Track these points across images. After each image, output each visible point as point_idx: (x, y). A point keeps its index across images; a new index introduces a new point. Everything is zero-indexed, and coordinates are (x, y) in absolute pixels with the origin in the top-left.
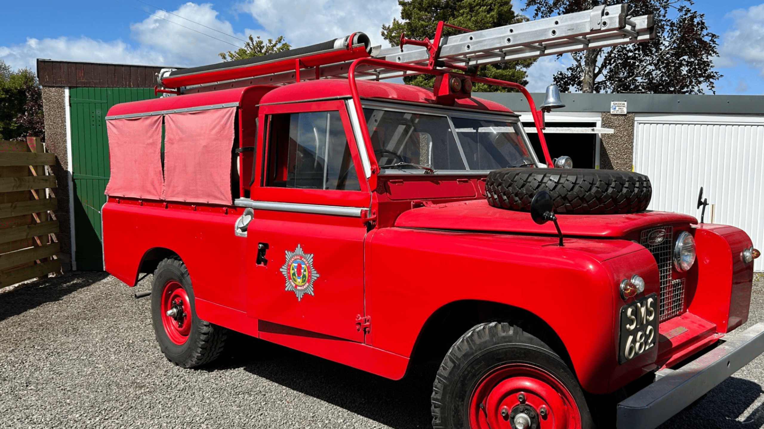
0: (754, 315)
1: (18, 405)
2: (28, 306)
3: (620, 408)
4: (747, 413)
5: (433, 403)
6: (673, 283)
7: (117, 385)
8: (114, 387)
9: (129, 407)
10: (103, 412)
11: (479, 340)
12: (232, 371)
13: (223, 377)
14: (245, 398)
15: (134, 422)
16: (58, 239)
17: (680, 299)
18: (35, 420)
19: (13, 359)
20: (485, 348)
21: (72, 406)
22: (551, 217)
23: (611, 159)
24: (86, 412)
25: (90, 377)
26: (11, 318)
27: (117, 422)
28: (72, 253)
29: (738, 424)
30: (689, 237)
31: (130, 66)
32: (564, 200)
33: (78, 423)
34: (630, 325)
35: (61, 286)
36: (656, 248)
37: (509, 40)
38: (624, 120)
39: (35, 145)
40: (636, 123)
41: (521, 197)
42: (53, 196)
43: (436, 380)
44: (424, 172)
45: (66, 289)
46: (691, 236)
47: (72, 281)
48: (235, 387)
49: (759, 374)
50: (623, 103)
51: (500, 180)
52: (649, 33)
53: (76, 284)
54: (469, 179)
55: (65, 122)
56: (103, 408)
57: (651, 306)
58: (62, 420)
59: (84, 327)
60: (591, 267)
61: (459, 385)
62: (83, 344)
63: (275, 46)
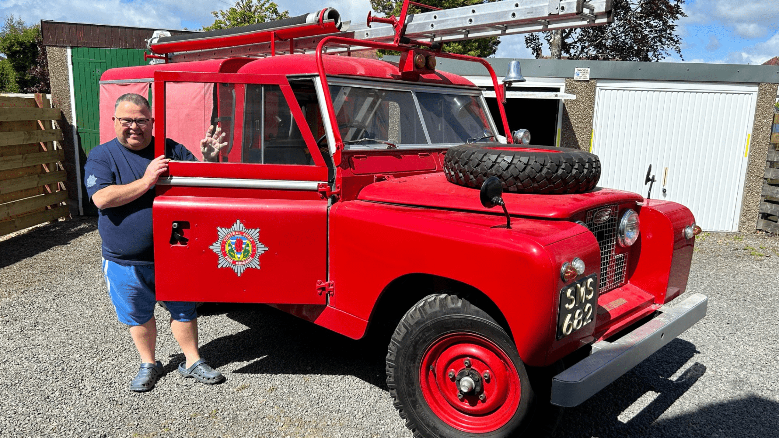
0: (696, 275)
1: (27, 344)
2: (39, 248)
3: (555, 381)
4: (679, 373)
5: (388, 363)
6: (616, 258)
7: (114, 327)
8: (111, 329)
9: (124, 349)
10: (101, 353)
11: (430, 310)
12: (215, 317)
13: (207, 322)
14: (226, 344)
15: (127, 363)
16: (66, 187)
17: (622, 271)
18: (41, 359)
19: (24, 300)
20: (435, 317)
21: (73, 347)
22: (500, 202)
23: (572, 123)
24: (86, 352)
25: (90, 319)
26: (24, 260)
27: (112, 363)
28: (79, 200)
29: (670, 383)
30: (634, 214)
31: (126, 28)
32: (516, 180)
33: (78, 362)
34: (569, 305)
35: (69, 231)
36: (601, 226)
37: (471, 21)
38: (587, 86)
39: (42, 101)
40: (597, 89)
41: (475, 176)
42: (60, 148)
43: (391, 344)
44: (387, 147)
45: (74, 234)
46: (636, 214)
47: (79, 226)
48: (218, 332)
49: (694, 334)
50: (587, 69)
51: (457, 158)
52: (606, 16)
53: (83, 228)
54: (430, 153)
55: (69, 80)
56: (101, 350)
57: (590, 286)
58: (64, 359)
59: (88, 271)
60: (535, 250)
61: (411, 349)
62: (86, 288)
63: (263, 5)
